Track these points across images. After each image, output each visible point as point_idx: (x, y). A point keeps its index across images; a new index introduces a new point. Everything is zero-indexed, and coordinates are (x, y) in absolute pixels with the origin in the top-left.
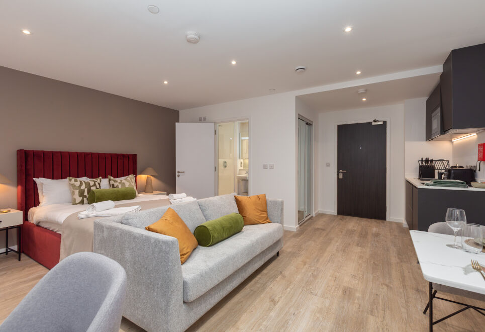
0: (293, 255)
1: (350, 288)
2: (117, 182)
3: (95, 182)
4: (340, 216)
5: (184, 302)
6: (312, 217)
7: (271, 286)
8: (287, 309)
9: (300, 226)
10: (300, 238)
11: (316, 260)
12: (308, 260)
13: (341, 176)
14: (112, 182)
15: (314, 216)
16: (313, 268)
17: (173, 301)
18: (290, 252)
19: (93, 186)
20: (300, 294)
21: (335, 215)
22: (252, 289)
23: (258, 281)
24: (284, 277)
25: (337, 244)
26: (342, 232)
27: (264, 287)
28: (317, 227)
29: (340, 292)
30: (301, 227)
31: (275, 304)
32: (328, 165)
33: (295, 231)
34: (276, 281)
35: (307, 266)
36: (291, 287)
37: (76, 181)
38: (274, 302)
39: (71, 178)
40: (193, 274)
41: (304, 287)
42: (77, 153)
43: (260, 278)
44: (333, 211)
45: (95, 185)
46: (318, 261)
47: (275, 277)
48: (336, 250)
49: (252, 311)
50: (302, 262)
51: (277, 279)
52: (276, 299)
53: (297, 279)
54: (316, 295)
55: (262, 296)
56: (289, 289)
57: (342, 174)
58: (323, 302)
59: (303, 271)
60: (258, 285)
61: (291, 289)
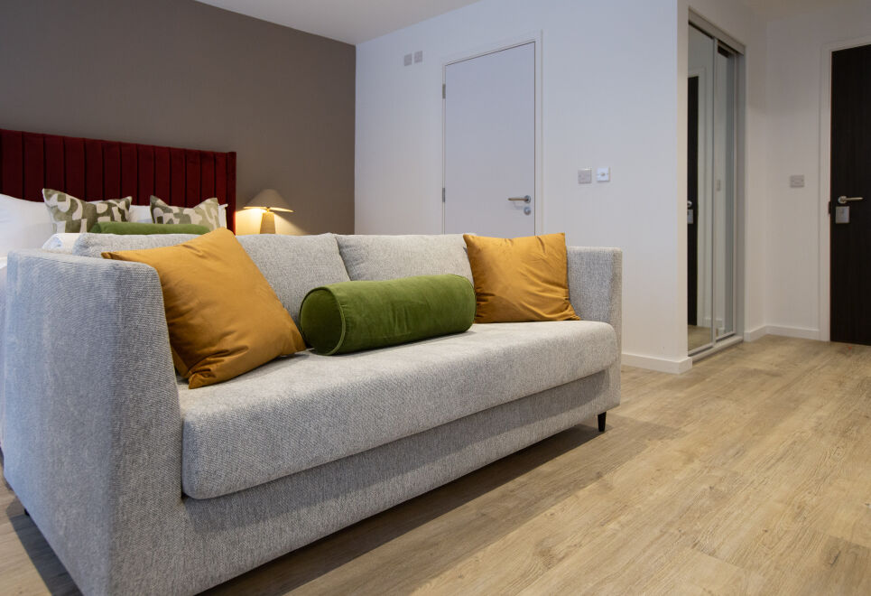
0: (655, 432)
1: (857, 547)
2: (170, 211)
3: (110, 206)
4: (839, 345)
5: (184, 496)
6: (742, 342)
7: (552, 510)
8: (591, 585)
9: (695, 362)
10: (690, 390)
11: (732, 452)
12: (703, 449)
13: (844, 215)
14: (158, 211)
15: (748, 339)
16: (719, 473)
17: (133, 483)
18: (647, 424)
19: (103, 215)
20: (652, 543)
21: (819, 343)
22: (483, 511)
23: (512, 491)
24: (608, 488)
25: (820, 413)
26: (841, 384)
27: (528, 510)
28: (752, 366)
29: (814, 558)
30: (698, 365)
31: (548, 566)
32: (797, 182)
33: (676, 371)
34: (577, 497)
35: (696, 464)
36: (623, 519)
37: (61, 199)
38: (547, 556)
39: (51, 191)
40: (225, 406)
41: (670, 524)
42: (84, 140)
43: (523, 485)
44: (815, 329)
45: (109, 212)
46: (739, 454)
47: (577, 484)
48: (816, 430)
49: (461, 577)
50: (681, 451)
51: (581, 493)
52: (560, 549)
53: (651, 498)
54: (712, 554)
55: (513, 535)
56: (613, 526)
57: (847, 209)
58: (740, 579)
59: (679, 477)
60: (510, 504)
61: (622, 526)
